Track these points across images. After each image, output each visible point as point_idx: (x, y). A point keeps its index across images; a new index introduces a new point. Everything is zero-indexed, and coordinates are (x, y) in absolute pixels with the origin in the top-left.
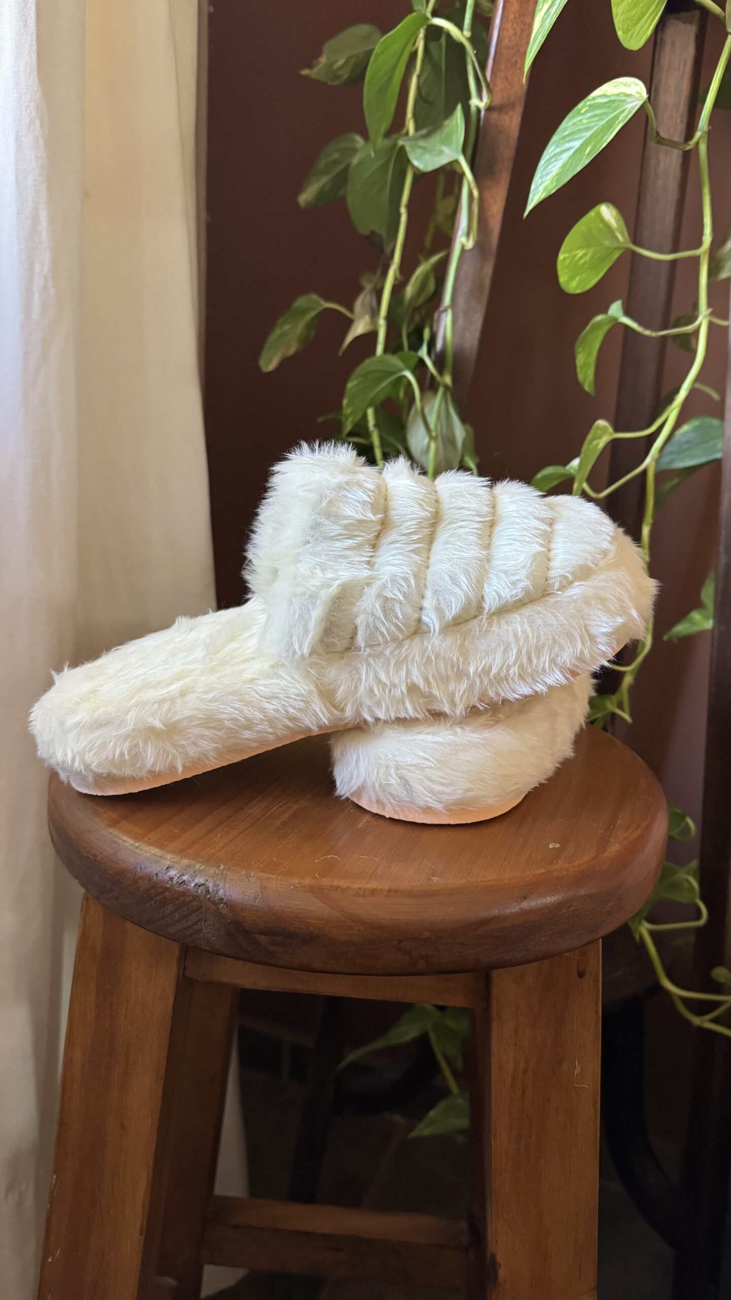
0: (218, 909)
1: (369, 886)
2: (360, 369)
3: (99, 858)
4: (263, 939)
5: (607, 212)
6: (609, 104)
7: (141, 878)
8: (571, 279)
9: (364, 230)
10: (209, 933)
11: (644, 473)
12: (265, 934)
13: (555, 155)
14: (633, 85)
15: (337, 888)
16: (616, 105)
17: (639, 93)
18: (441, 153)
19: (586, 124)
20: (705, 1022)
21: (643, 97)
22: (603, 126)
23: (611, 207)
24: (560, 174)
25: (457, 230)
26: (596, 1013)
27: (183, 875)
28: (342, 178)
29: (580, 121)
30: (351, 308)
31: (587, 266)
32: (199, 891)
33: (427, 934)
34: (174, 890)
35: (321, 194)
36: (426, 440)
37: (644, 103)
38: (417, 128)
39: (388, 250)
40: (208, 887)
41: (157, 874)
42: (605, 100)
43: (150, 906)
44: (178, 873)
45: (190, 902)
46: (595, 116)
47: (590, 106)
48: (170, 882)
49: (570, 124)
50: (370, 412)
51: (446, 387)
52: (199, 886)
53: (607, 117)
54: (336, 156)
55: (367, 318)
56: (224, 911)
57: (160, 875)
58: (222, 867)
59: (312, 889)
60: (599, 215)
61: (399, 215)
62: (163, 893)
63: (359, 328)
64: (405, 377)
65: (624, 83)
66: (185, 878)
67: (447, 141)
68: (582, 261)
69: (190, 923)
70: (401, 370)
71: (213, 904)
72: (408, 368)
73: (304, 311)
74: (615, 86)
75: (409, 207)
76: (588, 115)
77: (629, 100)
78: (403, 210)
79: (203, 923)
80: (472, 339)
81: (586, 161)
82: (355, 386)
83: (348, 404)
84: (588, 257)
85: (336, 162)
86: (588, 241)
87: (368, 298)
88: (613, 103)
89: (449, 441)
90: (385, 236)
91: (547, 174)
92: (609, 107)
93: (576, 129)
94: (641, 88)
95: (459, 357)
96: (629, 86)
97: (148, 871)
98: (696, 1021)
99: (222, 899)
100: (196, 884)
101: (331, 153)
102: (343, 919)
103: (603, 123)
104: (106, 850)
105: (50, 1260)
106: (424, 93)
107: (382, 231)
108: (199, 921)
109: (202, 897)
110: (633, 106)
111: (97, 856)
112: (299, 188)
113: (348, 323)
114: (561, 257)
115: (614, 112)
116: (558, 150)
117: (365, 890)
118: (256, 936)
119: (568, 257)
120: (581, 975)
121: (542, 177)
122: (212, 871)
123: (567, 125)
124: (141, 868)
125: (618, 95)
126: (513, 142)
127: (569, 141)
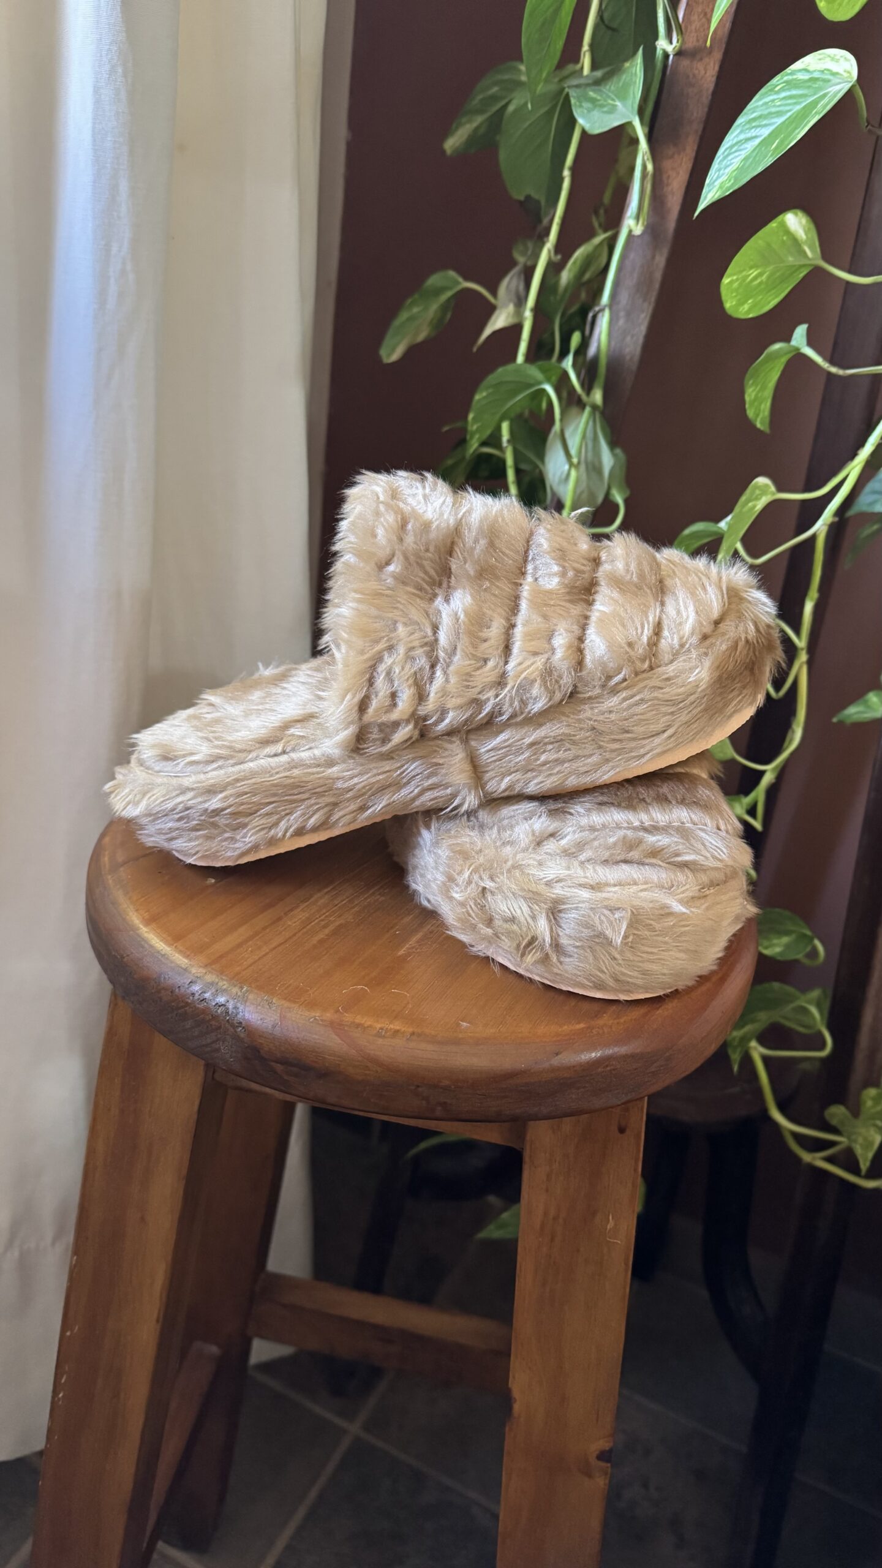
0: (236, 1031)
1: (392, 1026)
2: (492, 379)
3: (125, 960)
4: (279, 1068)
5: (795, 222)
6: (810, 84)
7: (163, 988)
8: (741, 303)
9: (518, 195)
10: (226, 1052)
11: (813, 538)
12: (281, 1063)
13: (736, 143)
14: (842, 60)
15: (358, 1025)
16: (817, 86)
17: (849, 72)
18: (613, 109)
19: (780, 106)
20: (817, 1160)
21: (852, 78)
22: (799, 112)
23: (800, 214)
24: (741, 170)
25: (627, 210)
26: (635, 1170)
27: (205, 992)
28: (496, 123)
29: (773, 101)
30: (494, 292)
31: (763, 286)
32: (219, 1011)
33: (446, 1083)
34: (195, 1006)
35: (472, 140)
36: (567, 467)
37: (853, 86)
38: (594, 66)
39: (545, 221)
40: (228, 1009)
41: (179, 987)
42: (806, 77)
43: (172, 1018)
44: (200, 990)
45: (209, 1021)
46: (790, 97)
47: (787, 82)
48: (191, 998)
49: (761, 103)
50: (505, 427)
51: (594, 407)
52: (220, 1006)
53: (805, 101)
54: (495, 89)
55: (511, 308)
56: (242, 1035)
57: (183, 990)
58: (245, 989)
59: (332, 1024)
60: (783, 225)
61: (562, 179)
62: (183, 1007)
63: (500, 321)
64: (544, 390)
65: (832, 56)
66: (207, 995)
67: (622, 95)
68: (756, 283)
69: (209, 1041)
70: (540, 383)
71: (231, 1026)
72: (548, 380)
73: (438, 291)
74: (820, 59)
75: (574, 169)
76: (783, 95)
77: (835, 80)
78: (566, 173)
79: (221, 1043)
80: (633, 346)
81: (769, 161)
82: (484, 398)
83: (473, 418)
84: (764, 277)
85: (494, 98)
86: (766, 258)
87: (514, 282)
88: (815, 82)
89: (594, 468)
90: (543, 203)
91: (726, 167)
92: (809, 87)
93: (766, 112)
94: (852, 66)
95: (615, 364)
96: (837, 61)
97: (170, 982)
98: (807, 1157)
99: (241, 1023)
100: (217, 1004)
101: (489, 87)
102: (360, 1059)
103: (798, 107)
104: (132, 953)
105: (68, 1334)
106: (606, 16)
107: (540, 197)
108: (218, 1040)
109: (221, 1018)
110: (837, 91)
111: (124, 958)
112: (446, 133)
113: (490, 310)
114: (726, 281)
115: (815, 94)
116: (742, 137)
117: (387, 1031)
118: (273, 1064)
119: (737, 279)
120: (622, 1130)
121: (719, 170)
122: (235, 990)
123: (757, 104)
124: (165, 978)
125: (822, 72)
126: (706, 98)
127: (756, 127)
